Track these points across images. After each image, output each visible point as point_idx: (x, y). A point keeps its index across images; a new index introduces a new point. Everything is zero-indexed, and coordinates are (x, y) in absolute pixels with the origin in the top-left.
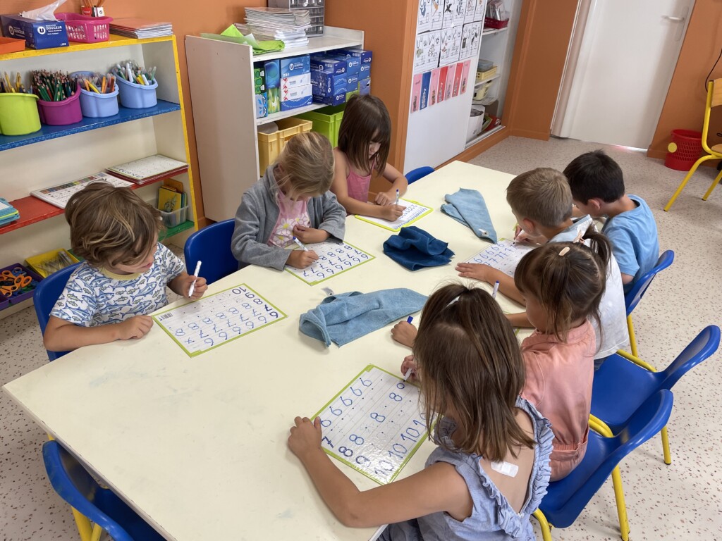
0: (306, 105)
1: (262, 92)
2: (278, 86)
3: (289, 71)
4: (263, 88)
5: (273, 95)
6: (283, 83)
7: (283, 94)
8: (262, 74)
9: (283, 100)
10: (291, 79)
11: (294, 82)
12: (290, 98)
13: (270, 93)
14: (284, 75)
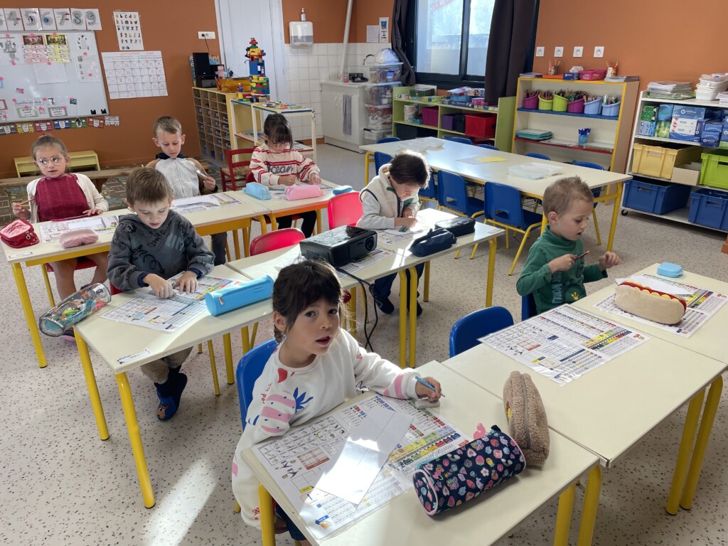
0: (693, 141)
1: (653, 121)
2: (669, 120)
3: (679, 113)
4: (653, 118)
5: (665, 126)
6: (673, 120)
7: (672, 127)
8: (655, 110)
9: (671, 131)
10: (680, 119)
11: (685, 122)
12: (677, 131)
13: (663, 124)
14: (674, 115)
